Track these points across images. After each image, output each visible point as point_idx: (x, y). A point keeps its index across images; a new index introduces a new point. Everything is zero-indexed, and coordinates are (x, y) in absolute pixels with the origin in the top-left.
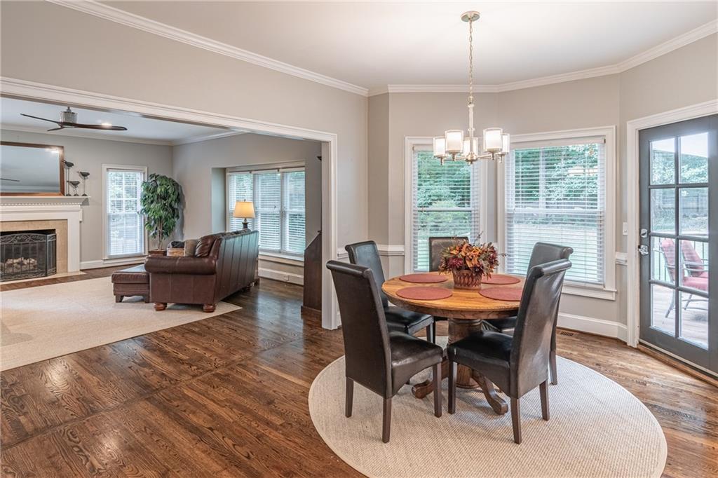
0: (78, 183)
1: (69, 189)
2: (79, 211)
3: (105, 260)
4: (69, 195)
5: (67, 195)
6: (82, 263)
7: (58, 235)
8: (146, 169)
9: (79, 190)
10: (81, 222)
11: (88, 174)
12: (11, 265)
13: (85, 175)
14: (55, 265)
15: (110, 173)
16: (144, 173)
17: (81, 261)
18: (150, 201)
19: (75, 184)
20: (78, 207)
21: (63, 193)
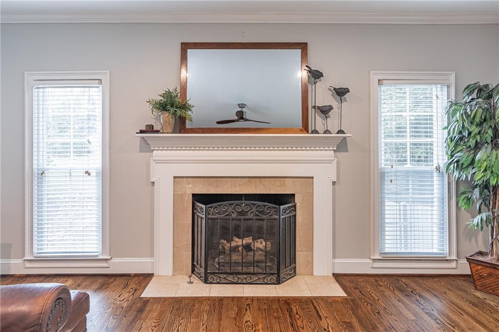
0: (331, 108)
1: (317, 122)
2: (330, 162)
3: (374, 260)
4: (315, 132)
5: (312, 132)
6: (337, 261)
7: (298, 205)
8: (452, 78)
9: (333, 123)
10: (334, 183)
11: (347, 91)
12: (235, 249)
13: (341, 93)
14: (293, 260)
15: (383, 88)
16: (448, 87)
17: (334, 257)
18: (472, 143)
19: (325, 111)
20: (329, 154)
21: (305, 128)
